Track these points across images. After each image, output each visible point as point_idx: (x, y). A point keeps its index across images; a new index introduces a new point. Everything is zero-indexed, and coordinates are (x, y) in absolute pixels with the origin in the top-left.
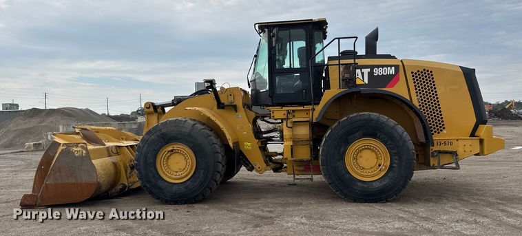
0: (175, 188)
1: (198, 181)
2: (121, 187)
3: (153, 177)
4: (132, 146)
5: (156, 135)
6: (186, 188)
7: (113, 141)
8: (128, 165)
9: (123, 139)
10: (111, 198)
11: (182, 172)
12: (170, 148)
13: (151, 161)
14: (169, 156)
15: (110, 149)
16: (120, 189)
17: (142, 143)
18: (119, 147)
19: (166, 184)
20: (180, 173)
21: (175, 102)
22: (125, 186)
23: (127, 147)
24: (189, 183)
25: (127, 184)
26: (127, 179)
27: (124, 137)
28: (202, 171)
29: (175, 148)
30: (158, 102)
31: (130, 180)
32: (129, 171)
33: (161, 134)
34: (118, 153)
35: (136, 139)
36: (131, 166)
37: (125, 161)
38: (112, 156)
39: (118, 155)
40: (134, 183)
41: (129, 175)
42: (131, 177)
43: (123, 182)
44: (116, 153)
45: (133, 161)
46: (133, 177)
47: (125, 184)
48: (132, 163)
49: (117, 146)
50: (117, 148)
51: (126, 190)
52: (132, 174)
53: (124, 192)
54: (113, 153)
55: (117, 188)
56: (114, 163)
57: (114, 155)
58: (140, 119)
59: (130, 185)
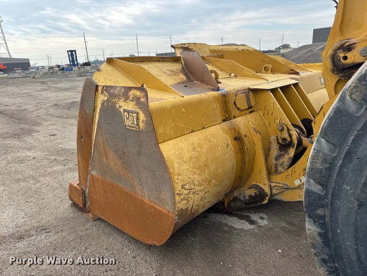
2: (252, 192)
4: (285, 89)
8: (273, 138)
9: (266, 69)
15: (231, 100)
16: (250, 196)
18: (255, 91)
22: (261, 195)
23: (274, 91)
25: (267, 190)
26: (269, 173)
27: (270, 66)
31: (279, 180)
32: (275, 151)
34: (250, 109)
35: (292, 70)
36: (280, 141)
37: (267, 130)
38: (235, 117)
39: (251, 112)
40: (288, 189)
41: (274, 161)
42: (280, 169)
43: (258, 184)
44: (244, 110)
45: (288, 130)
46: (286, 173)
47: (264, 190)
48: (283, 136)
49: (249, 89)
50: (251, 94)
51: (266, 202)
52: (281, 161)
53: (260, 204)
54: (238, 109)
55: (243, 192)
56: (238, 139)
57: (239, 115)
58: (282, 51)
59: (274, 191)
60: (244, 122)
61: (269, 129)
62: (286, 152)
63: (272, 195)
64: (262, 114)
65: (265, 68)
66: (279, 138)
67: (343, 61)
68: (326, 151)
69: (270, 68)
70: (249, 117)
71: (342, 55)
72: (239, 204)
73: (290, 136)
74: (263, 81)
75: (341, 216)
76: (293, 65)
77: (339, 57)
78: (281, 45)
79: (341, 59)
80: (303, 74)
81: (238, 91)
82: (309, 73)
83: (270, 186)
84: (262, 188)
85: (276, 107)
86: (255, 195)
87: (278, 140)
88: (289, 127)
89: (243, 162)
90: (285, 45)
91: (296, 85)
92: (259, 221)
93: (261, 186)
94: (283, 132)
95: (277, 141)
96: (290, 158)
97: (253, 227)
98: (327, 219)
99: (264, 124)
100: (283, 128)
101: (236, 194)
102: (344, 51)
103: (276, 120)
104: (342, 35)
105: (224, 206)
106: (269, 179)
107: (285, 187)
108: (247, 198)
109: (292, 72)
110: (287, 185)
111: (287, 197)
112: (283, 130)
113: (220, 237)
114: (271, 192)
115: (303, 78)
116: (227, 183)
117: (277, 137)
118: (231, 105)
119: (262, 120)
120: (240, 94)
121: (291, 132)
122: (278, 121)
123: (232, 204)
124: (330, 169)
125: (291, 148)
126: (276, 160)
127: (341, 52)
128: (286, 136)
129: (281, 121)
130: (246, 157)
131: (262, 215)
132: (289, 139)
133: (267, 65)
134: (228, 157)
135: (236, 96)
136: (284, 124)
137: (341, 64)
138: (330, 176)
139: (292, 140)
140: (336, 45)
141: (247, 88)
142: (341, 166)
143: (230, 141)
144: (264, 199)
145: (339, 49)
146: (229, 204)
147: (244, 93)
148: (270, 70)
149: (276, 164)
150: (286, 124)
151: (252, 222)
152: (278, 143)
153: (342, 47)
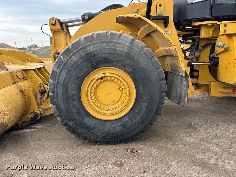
0: (108, 126)
1: (139, 117)
2: (32, 116)
3: (78, 113)
4: (39, 69)
5: (78, 55)
6: (123, 126)
7: (18, 64)
10: (22, 129)
11: (116, 105)
12: (100, 75)
13: (74, 92)
14: (97, 86)
15: (15, 74)
16: (31, 118)
17: (58, 68)
18: (25, 70)
19: (96, 121)
20: (113, 107)
21: (87, 17)
22: (36, 115)
23: (34, 70)
24: (125, 120)
25: (38, 112)
26: (38, 106)
27: (30, 59)
28: (144, 105)
29: (107, 74)
30: (63, 19)
31: (43, 107)
33: (87, 55)
34: (25, 79)
35: (41, 61)
36: (41, 91)
37: (34, 87)
38: (18, 82)
39: (25, 80)
40: (47, 109)
41: (39, 101)
42: (42, 103)
43: (34, 111)
44: (22, 79)
45: (43, 86)
46: (45, 103)
47: (37, 113)
48: (42, 89)
49: (22, 69)
50: (24, 72)
51: (39, 118)
52: (42, 100)
53: (36, 120)
54: (19, 78)
55: (27, 117)
56: (21, 91)
57: (20, 81)
58: (33, 49)
59: (42, 112)
60: (23, 84)
62: (44, 95)
63: (41, 115)
64: (30, 80)
65: (27, 60)
66: (40, 90)
68: (52, 83)
70: (25, 82)
71: (56, 56)
72: (26, 124)
73: (45, 88)
74: (28, 66)
75: (59, 100)
76: (41, 59)
78: (31, 45)
80: (46, 63)
81: (18, 70)
82: (49, 62)
83: (40, 110)
84: (36, 112)
85: (36, 77)
86: (33, 117)
87: (39, 91)
88: (43, 85)
89: (26, 102)
90: (34, 45)
91: (43, 68)
92: (37, 127)
93: (35, 111)
96: (46, 97)
97: (34, 129)
98: (57, 102)
99: (32, 84)
101: (24, 119)
103: (37, 82)
104: (55, 49)
105: (19, 126)
106: (39, 108)
107: (46, 109)
108: (30, 119)
110: (46, 108)
111: (48, 113)
112: (41, 86)
113: (19, 137)
114: (41, 113)
115: (46, 64)
116: (20, 111)
118: (15, 77)
119: (31, 83)
120: (19, 72)
121: (44, 87)
123: (22, 124)
124: (54, 87)
125: (46, 93)
126: (40, 100)
129: (39, 82)
130: (27, 99)
131: (37, 125)
132: (44, 90)
134: (19, 100)
135: (17, 73)
136: (41, 84)
138: (55, 89)
139: (45, 90)
140: (54, 52)
141: (21, 69)
142: (57, 86)
143: (18, 92)
144: (38, 117)
145: (55, 54)
146: (21, 125)
148: (30, 61)
149: (41, 102)
151: (34, 128)
152: (40, 92)
153: (56, 53)
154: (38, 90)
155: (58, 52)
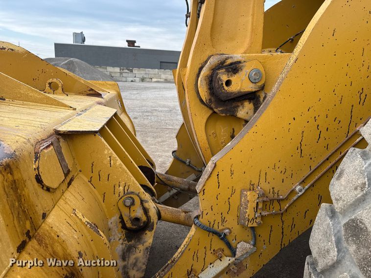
8: (113, 221)
9: (53, 87)
15: (28, 172)
27: (59, 82)
32: (118, 243)
35: (92, 90)
36: (129, 225)
45: (142, 202)
48: (133, 215)
50: (62, 143)
54: (48, 189)
60: (66, 219)
61: (104, 205)
62: (140, 240)
64: (86, 180)
66: (126, 219)
67: (226, 88)
69: (60, 85)
70: (69, 195)
71: (224, 78)
73: (146, 211)
74: (68, 112)
77: (221, 80)
79: (224, 85)
81: (39, 142)
82: (108, 95)
85: (115, 164)
87: (122, 222)
88: (143, 196)
91: (115, 115)
94: (132, 208)
95: (120, 225)
96: (147, 248)
100: (134, 201)
102: (228, 71)
103: (117, 187)
104: (213, 46)
109: (91, 92)
112: (132, 204)
115: (107, 101)
117: (121, 217)
119: (90, 191)
120: (45, 151)
121: (146, 205)
122: (121, 188)
125: (147, 232)
127: (223, 73)
128: (138, 213)
129: (126, 188)
132: (144, 218)
133: (55, 80)
135: (37, 158)
136: (132, 193)
137: (224, 93)
139: (148, 218)
140: (214, 60)
141: (52, 131)
145: (218, 67)
147: (52, 144)
148: (60, 89)
150: (137, 192)
152: (124, 226)
153: (221, 65)
154: (115, 218)
155: (229, 62)
